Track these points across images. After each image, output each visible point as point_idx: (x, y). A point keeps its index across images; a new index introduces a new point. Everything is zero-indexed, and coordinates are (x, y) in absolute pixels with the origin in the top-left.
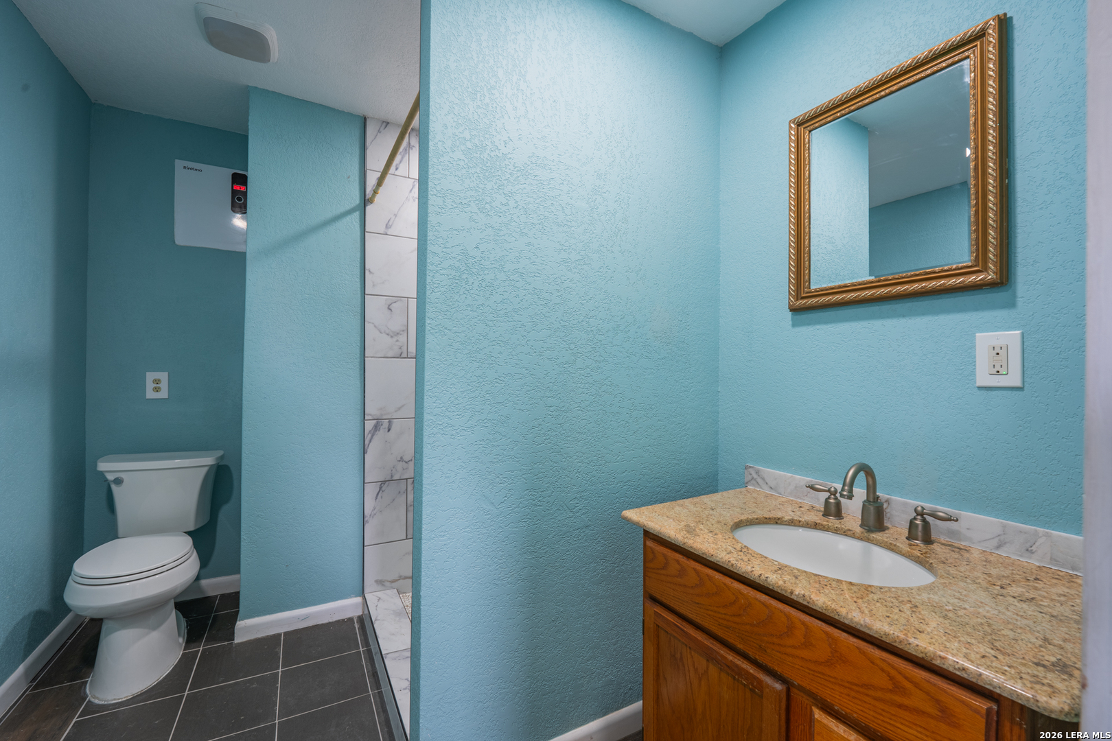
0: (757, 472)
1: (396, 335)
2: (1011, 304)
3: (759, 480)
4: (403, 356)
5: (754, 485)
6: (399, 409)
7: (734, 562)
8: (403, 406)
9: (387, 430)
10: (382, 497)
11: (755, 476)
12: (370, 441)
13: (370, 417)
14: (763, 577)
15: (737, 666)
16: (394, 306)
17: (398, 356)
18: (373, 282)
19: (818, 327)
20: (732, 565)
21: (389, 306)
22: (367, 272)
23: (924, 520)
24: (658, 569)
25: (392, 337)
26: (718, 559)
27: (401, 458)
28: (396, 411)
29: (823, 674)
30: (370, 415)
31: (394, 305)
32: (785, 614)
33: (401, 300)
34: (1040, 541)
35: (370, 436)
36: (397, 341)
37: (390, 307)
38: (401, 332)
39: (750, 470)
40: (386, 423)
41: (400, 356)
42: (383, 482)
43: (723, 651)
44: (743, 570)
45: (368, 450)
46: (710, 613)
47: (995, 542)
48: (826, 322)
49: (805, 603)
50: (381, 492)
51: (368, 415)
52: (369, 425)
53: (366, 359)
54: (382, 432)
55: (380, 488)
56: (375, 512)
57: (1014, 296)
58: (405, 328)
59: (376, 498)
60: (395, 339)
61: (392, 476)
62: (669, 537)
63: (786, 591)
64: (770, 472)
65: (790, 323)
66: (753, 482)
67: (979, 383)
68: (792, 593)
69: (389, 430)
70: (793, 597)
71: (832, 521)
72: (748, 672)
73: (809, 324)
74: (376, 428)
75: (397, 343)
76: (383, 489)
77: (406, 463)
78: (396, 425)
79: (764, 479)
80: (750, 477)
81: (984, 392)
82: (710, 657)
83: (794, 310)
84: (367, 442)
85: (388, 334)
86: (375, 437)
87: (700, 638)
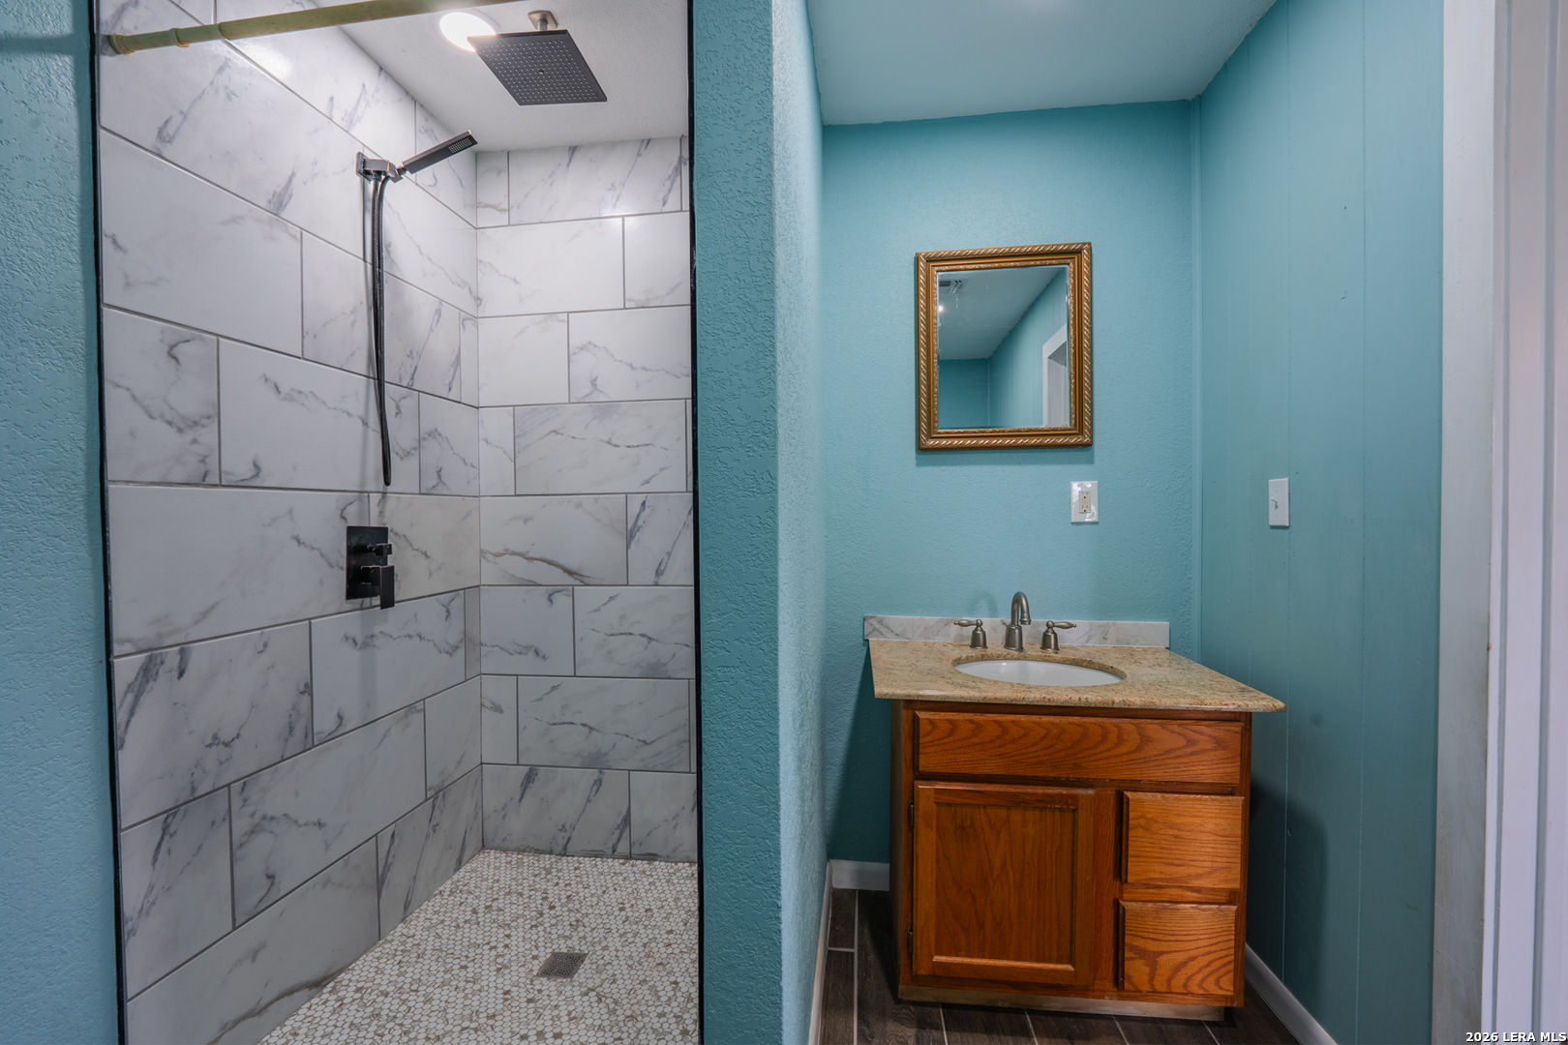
0: (880, 622)
1: (190, 427)
2: (1091, 461)
3: (883, 630)
4: (209, 480)
5: (876, 636)
6: (205, 614)
7: (1049, 697)
8: (214, 606)
9: (176, 674)
10: (169, 852)
11: (877, 626)
12: (132, 712)
13: (128, 648)
14: (1083, 700)
15: (1049, 795)
16: (183, 350)
17: (197, 481)
18: (126, 276)
19: (944, 468)
20: (1049, 700)
21: (172, 347)
22: (106, 246)
23: (1054, 632)
24: (940, 739)
25: (180, 430)
26: (1031, 699)
27: (215, 737)
28: (197, 622)
29: (1134, 760)
30: (129, 641)
31: (183, 348)
32: (1100, 725)
33: (202, 339)
34: (1111, 629)
35: (130, 698)
36: (195, 441)
37: (175, 351)
38: (204, 421)
39: (871, 620)
40: (172, 657)
41: (202, 482)
42: (171, 812)
43: (1030, 790)
44: (1062, 700)
45: (129, 739)
46: (1012, 759)
47: (1085, 638)
48: (952, 464)
49: (1127, 707)
50: (167, 838)
51: (123, 642)
52: (126, 670)
53: (111, 487)
54: (162, 684)
55: (165, 830)
56: (151, 898)
57: (1093, 455)
58: (213, 411)
59: (155, 859)
60: (188, 436)
61: (193, 789)
62: (962, 697)
63: (1108, 704)
64: (892, 618)
65: (915, 462)
66: (875, 633)
67: (1073, 520)
68: (1113, 703)
69: (181, 674)
70: (1116, 706)
71: (979, 651)
72: (1061, 795)
73: (935, 465)
74: (147, 673)
75: (195, 448)
76: (172, 829)
77: (227, 745)
78: (199, 656)
79: (888, 628)
80: (871, 628)
81: (1075, 526)
82: (1016, 802)
83: (921, 449)
84: (121, 717)
85: (170, 423)
86: (146, 700)
87: (1002, 790)
